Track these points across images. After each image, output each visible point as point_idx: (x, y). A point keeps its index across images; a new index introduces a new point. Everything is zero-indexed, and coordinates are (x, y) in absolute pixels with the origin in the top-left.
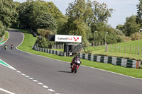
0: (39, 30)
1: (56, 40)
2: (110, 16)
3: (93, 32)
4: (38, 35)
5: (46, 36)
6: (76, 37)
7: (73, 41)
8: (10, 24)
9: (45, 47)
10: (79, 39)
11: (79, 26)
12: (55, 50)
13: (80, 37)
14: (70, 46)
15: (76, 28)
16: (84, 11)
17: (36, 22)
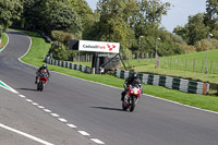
0: (54, 33)
1: (81, 48)
2: (164, 13)
3: (137, 37)
4: (53, 39)
5: (65, 42)
6: (111, 44)
7: (107, 50)
8: (10, 23)
9: (63, 59)
10: (115, 48)
11: (116, 28)
12: (78, 64)
13: (117, 45)
14: (102, 58)
15: (112, 32)
16: (124, 6)
17: (50, 20)
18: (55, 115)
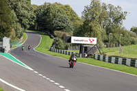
0: (56, 32)
1: (73, 42)
2: (124, 19)
3: (108, 34)
4: (55, 36)
5: (62, 38)
7: (89, 43)
8: (28, 26)
9: (62, 49)
11: (94, 28)
12: (71, 51)
13: (95, 39)
14: (86, 48)
15: (91, 31)
16: (99, 14)
17: (53, 24)
18: (57, 84)
